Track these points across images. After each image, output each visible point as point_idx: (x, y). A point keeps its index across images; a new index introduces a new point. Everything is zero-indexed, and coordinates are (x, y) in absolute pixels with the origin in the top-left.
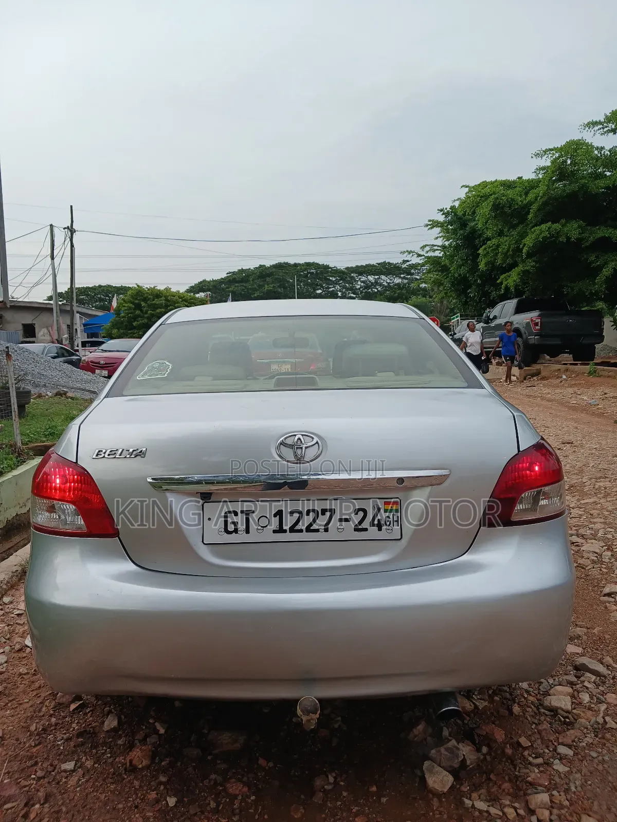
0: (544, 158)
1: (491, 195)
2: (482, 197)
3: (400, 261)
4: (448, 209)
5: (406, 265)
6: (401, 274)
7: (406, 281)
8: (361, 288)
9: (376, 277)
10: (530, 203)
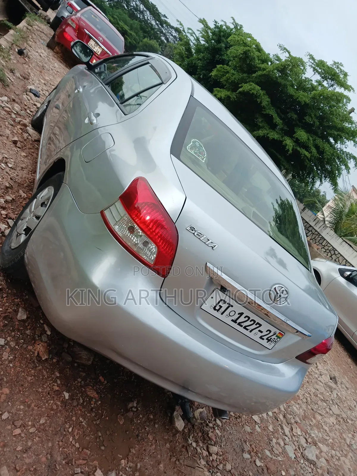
0: (282, 51)
1: (248, 46)
2: (243, 42)
3: (163, 13)
4: (219, 25)
5: (164, 18)
6: (157, 21)
7: (157, 27)
8: (132, 6)
9: (145, 9)
10: (260, 69)
